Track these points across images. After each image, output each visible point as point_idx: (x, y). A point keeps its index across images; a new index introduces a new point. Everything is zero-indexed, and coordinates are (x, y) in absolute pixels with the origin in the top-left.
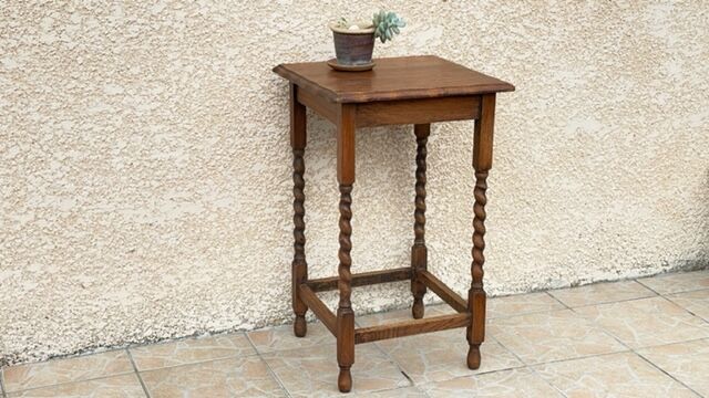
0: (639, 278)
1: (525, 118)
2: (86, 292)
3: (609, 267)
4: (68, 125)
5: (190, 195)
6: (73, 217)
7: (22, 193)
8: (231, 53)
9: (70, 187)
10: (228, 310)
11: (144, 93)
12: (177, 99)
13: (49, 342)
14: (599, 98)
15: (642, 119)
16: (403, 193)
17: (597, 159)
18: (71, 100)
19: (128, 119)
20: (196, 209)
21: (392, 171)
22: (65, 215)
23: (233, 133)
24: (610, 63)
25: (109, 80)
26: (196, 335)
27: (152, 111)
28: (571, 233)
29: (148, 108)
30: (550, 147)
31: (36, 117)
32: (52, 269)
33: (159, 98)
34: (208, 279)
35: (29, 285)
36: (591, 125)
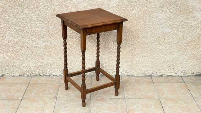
0: (183, 76)
1: (145, 27)
2: (21, 61)
3: (173, 72)
4: (15, 20)
5: (47, 40)
6: (17, 43)
7: (5, 36)
8: (57, 4)
9: (16, 35)
10: (58, 70)
11: (34, 13)
12: (43, 15)
13: (13, 72)
14: (171, 22)
15: (186, 30)
16: (107, 45)
17: (169, 40)
18: (16, 14)
19: (30, 20)
20: (48, 44)
21: (103, 39)
22: (15, 42)
23: (58, 25)
24: (175, 12)
25: (25, 9)
26: (49, 75)
27: (36, 18)
28: (160, 61)
29: (35, 17)
30: (154, 36)
31: (7, 17)
32: (13, 55)
33: (38, 14)
34: (52, 62)
35: (7, 58)
36: (167, 30)
